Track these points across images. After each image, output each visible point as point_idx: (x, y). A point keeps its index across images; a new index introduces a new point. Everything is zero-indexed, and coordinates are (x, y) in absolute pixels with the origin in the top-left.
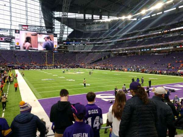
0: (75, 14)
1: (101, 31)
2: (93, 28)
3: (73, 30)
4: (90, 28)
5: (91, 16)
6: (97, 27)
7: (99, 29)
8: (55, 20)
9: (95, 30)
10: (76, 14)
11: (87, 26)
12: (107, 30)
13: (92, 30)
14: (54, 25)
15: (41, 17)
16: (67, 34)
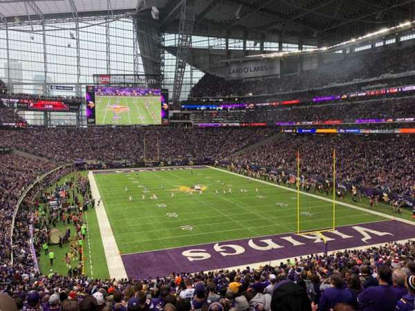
0: (207, 38)
1: (264, 77)
2: (246, 70)
3: (204, 74)
4: (238, 71)
5: (242, 44)
6: (255, 69)
7: (260, 73)
8: (165, 52)
9: (250, 74)
10: (210, 38)
11: (234, 68)
12: (277, 75)
13: (244, 75)
14: (163, 65)
15: (135, 53)
16: (191, 84)
